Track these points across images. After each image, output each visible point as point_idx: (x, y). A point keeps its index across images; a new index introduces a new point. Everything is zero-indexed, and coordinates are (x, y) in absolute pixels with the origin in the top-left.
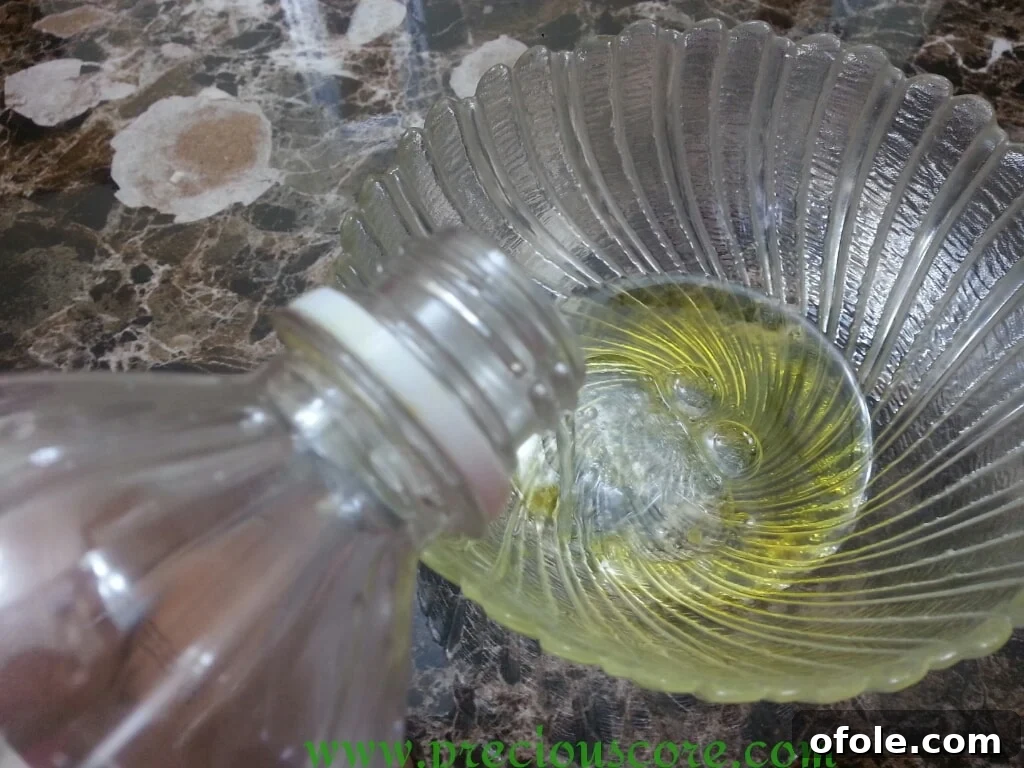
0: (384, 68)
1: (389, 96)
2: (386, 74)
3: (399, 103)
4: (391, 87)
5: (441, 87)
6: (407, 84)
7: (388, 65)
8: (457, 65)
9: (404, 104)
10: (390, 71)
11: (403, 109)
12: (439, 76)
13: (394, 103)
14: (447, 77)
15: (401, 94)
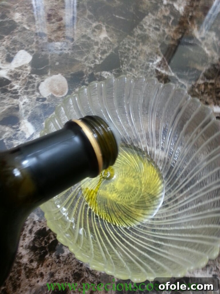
0: (19, 78)
1: (19, 88)
2: (19, 80)
3: (21, 91)
4: (20, 85)
5: (35, 89)
6: (26, 85)
7: (21, 77)
8: (42, 81)
9: (22, 92)
10: (21, 79)
11: (22, 93)
12: (36, 84)
13: (20, 91)
14: (38, 85)
15: (22, 88)
